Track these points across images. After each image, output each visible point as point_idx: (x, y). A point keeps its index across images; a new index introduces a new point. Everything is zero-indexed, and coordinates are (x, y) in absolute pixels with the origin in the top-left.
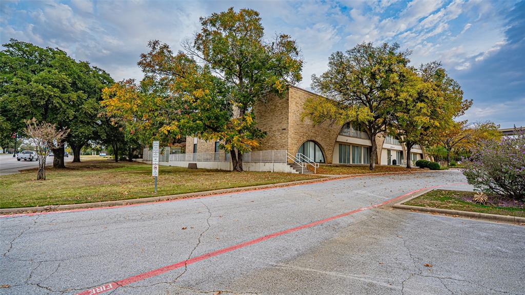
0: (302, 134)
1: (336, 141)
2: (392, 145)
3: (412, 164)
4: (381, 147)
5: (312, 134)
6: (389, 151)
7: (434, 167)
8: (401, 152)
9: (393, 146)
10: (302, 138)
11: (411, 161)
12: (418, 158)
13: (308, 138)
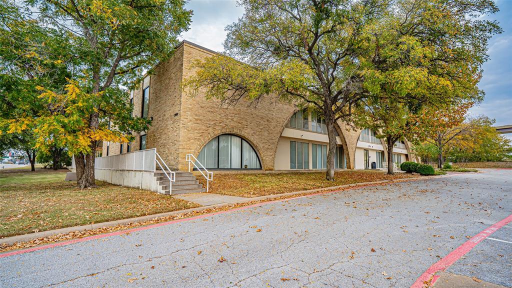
0: (212, 123)
1: (281, 137)
2: (369, 144)
3: (396, 168)
4: (355, 145)
5: (232, 124)
6: (367, 151)
7: (426, 172)
8: (383, 153)
9: (372, 145)
10: (211, 130)
11: (394, 164)
12: (403, 160)
13: (224, 131)
